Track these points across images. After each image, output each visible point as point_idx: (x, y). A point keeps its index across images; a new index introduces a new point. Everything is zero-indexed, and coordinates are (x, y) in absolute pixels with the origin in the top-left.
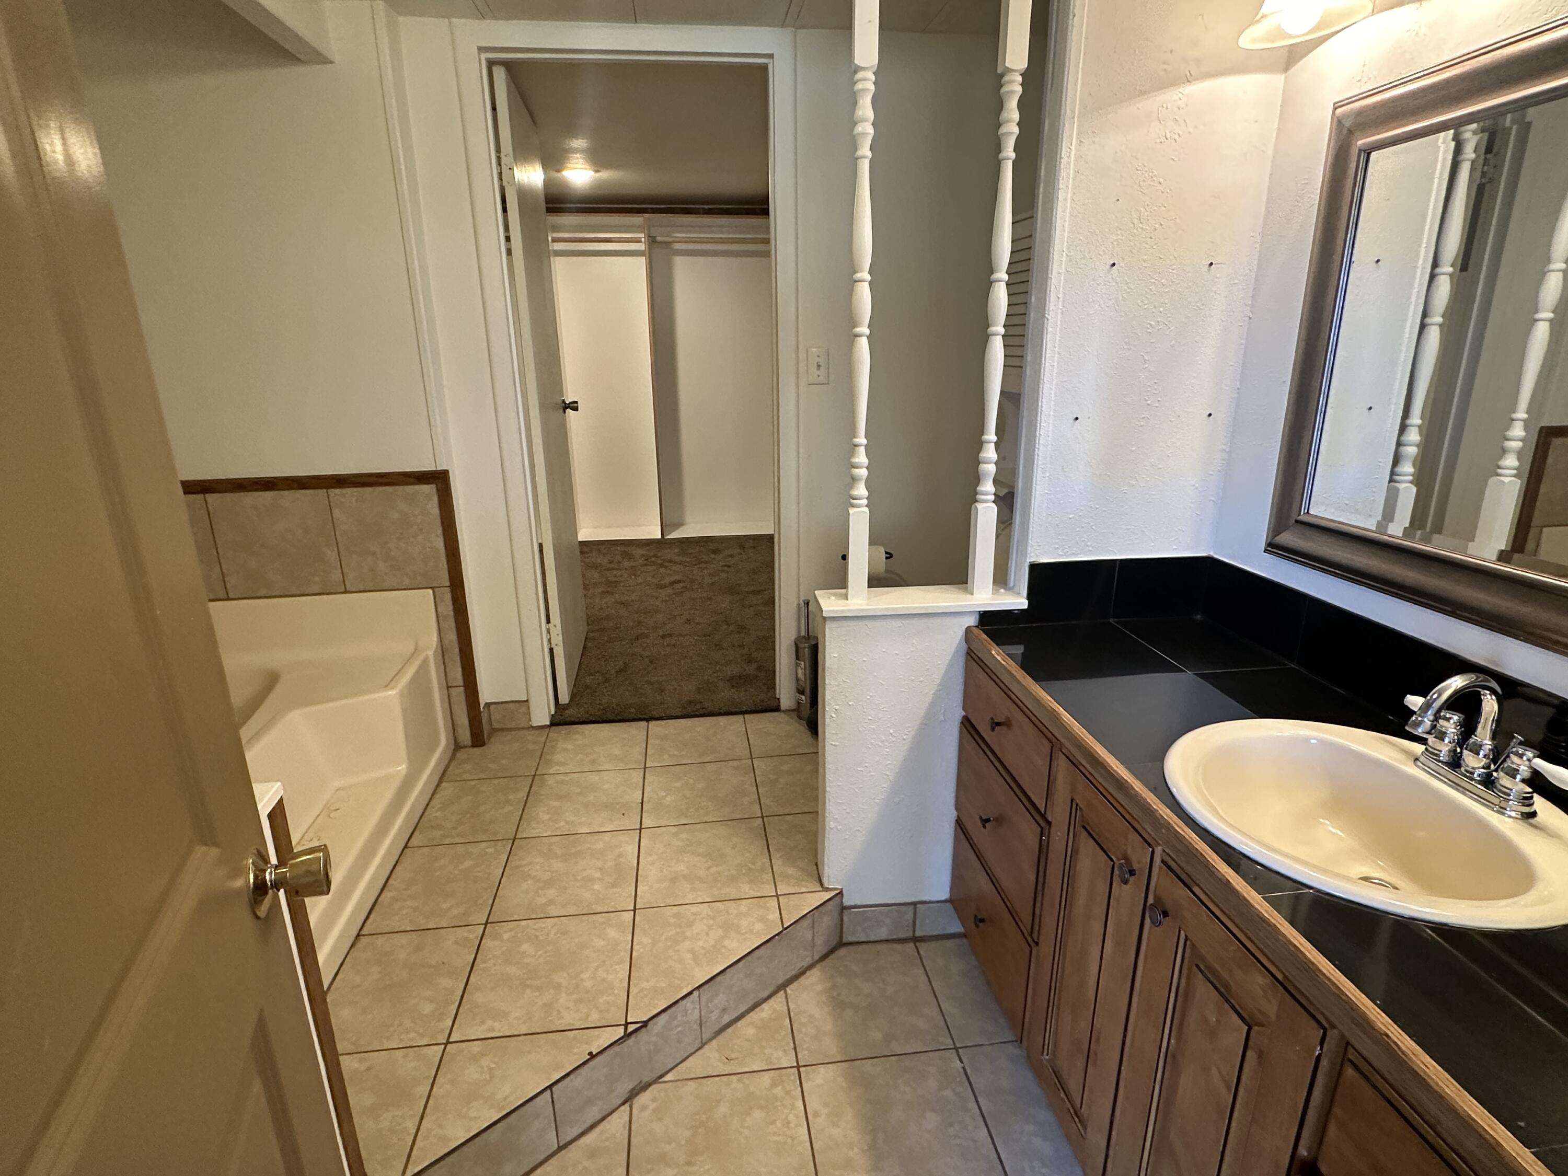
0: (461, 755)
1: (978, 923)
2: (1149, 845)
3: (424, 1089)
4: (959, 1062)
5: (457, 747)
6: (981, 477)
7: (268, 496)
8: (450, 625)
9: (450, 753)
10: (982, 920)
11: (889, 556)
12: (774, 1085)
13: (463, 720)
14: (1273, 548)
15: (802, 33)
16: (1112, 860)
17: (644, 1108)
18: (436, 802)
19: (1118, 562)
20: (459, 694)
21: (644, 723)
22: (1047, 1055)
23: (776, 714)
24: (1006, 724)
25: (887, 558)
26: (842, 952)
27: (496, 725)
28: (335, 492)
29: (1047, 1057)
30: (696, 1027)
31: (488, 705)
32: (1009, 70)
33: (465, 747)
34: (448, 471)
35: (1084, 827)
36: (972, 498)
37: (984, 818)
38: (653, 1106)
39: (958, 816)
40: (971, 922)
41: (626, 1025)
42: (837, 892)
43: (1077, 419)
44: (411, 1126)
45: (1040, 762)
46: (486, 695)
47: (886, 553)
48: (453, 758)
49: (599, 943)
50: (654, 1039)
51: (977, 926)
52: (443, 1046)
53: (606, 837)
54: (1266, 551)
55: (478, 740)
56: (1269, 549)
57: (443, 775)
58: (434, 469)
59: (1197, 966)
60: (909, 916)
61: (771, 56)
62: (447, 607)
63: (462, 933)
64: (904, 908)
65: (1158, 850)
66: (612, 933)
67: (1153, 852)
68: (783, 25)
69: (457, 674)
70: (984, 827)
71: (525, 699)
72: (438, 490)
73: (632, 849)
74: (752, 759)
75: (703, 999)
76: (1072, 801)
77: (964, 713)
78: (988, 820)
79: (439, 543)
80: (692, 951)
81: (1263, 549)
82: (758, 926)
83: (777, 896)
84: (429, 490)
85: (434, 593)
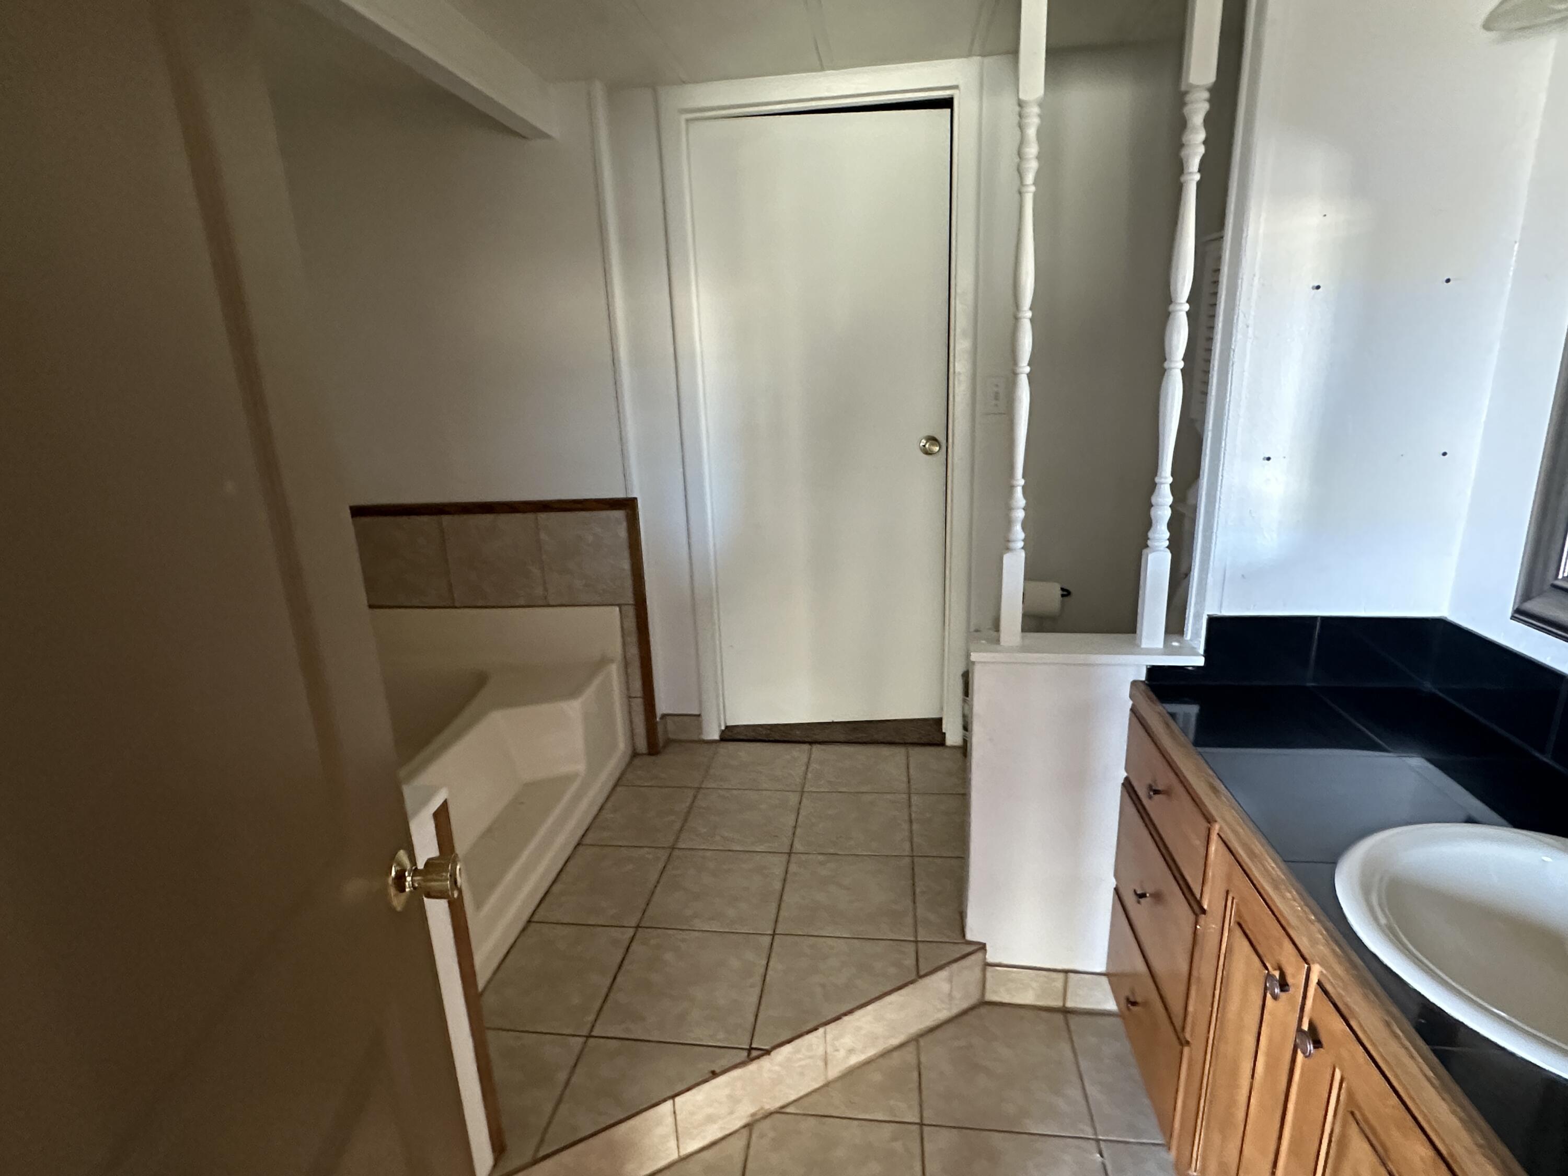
0: (637, 762)
1: (1129, 1005)
2: (1305, 960)
3: (562, 1076)
4: (1098, 1155)
5: (635, 755)
6: (1154, 522)
7: (488, 518)
8: (633, 639)
9: (627, 759)
10: (1134, 1004)
11: (1066, 593)
12: (895, 1139)
13: (641, 729)
14: (1521, 614)
15: (987, 60)
16: (1267, 968)
17: (762, 1136)
18: (609, 805)
19: (1319, 619)
20: (638, 705)
21: (806, 747)
22: (1195, 1171)
23: (940, 749)
24: (1167, 792)
25: (1063, 596)
26: (983, 1010)
27: (671, 736)
28: (542, 516)
29: (1195, 1174)
30: (821, 1064)
31: (664, 716)
32: (1192, 87)
33: (642, 754)
34: (636, 499)
35: (1240, 925)
36: (1143, 543)
37: (1139, 892)
38: (771, 1134)
39: (1117, 885)
40: (1123, 1002)
41: (751, 1049)
42: (981, 946)
43: (1269, 459)
44: (548, 1108)
45: (1197, 842)
46: (663, 706)
47: (1062, 589)
48: (629, 764)
49: (735, 963)
50: (777, 1068)
51: (1129, 1009)
52: (581, 1040)
53: (758, 857)
54: (1513, 618)
55: (654, 748)
56: (1517, 615)
57: (619, 779)
58: (625, 496)
59: (1352, 1113)
60: (1059, 984)
61: (956, 87)
62: (631, 623)
63: (615, 933)
64: (1054, 975)
65: (1316, 970)
66: (750, 956)
67: (1309, 970)
68: (969, 54)
69: (637, 685)
70: (1139, 902)
71: (697, 713)
72: (627, 516)
73: (779, 871)
74: (909, 794)
75: (829, 1037)
76: (1227, 892)
77: (1125, 774)
78: (1142, 896)
79: (626, 565)
80: (823, 986)
81: (1510, 615)
82: (892, 970)
83: (916, 942)
84: (619, 515)
85: (620, 611)
